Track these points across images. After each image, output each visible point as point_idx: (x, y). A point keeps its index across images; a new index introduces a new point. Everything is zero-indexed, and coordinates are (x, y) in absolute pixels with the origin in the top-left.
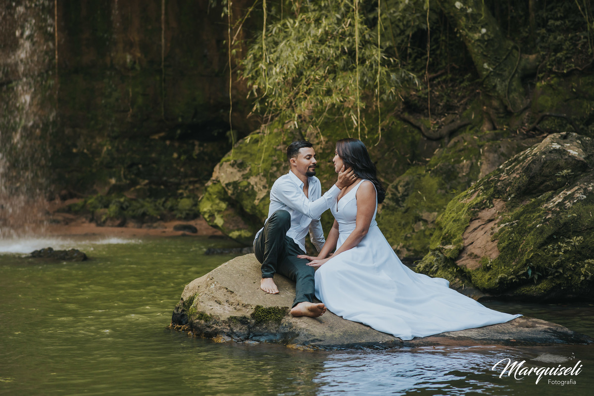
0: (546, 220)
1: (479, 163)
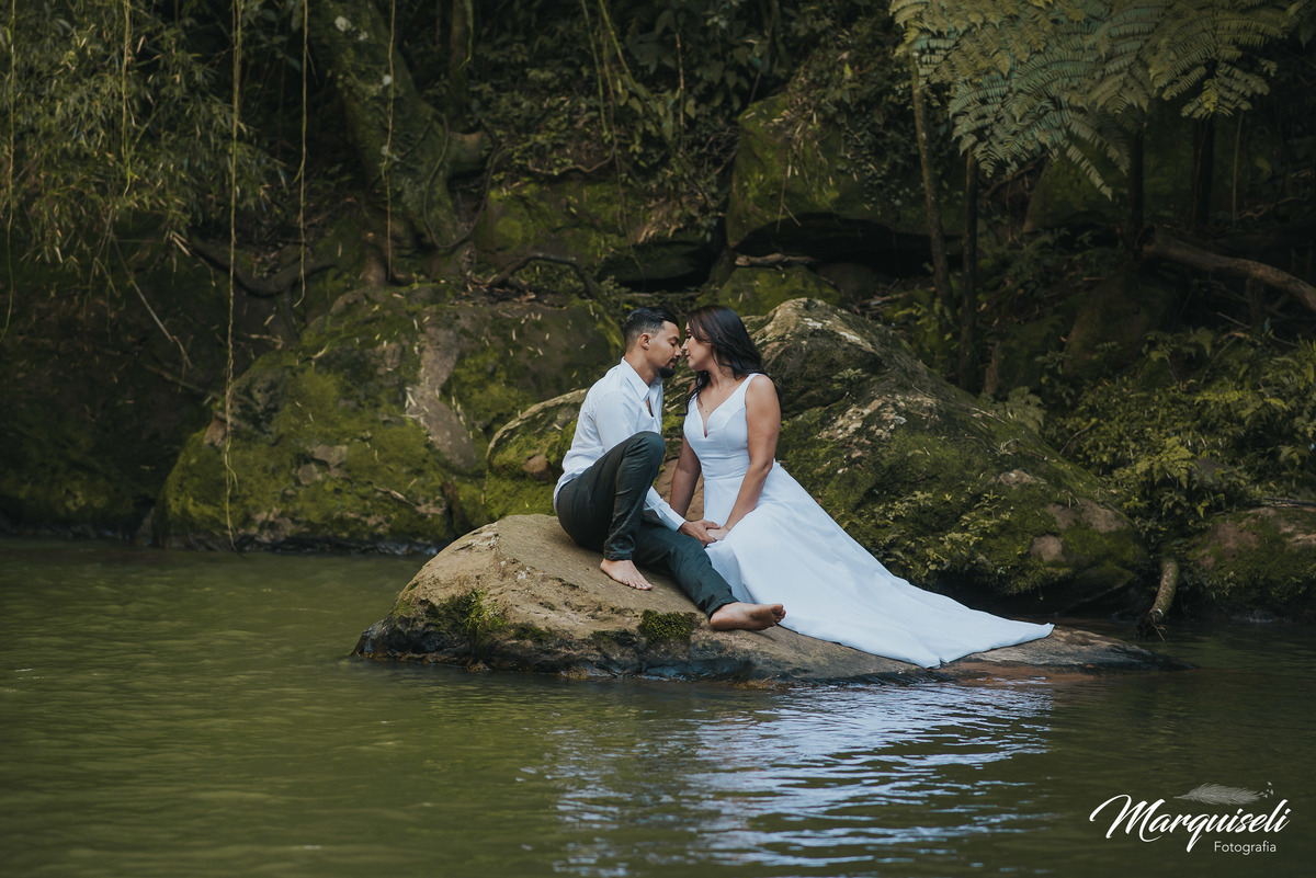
0: (852, 462)
1: (416, 349)
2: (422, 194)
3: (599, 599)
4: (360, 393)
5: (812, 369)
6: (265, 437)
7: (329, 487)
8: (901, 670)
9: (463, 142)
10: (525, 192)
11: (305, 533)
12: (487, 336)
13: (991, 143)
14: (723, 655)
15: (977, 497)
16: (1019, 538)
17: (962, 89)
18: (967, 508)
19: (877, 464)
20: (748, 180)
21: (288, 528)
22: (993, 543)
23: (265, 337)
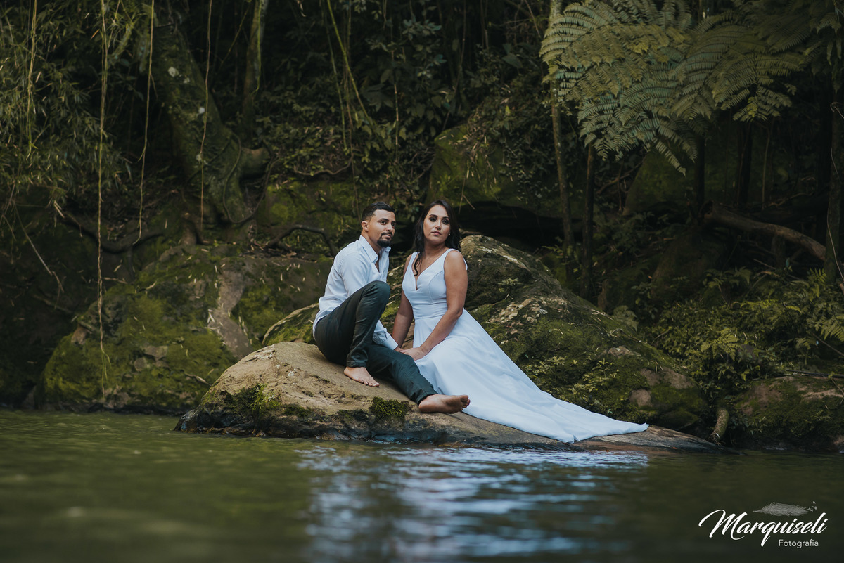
0: (511, 336)
1: (216, 284)
2: (222, 187)
3: (343, 389)
4: (177, 312)
5: (485, 278)
6: (112, 339)
7: (154, 373)
8: (548, 442)
9: (250, 154)
10: (291, 187)
11: (138, 403)
12: (263, 278)
13: (605, 139)
14: (427, 428)
15: (594, 363)
16: (622, 390)
17: (587, 105)
18: (588, 370)
19: (528, 338)
20: (440, 180)
21: (126, 399)
22: (604, 393)
23: (114, 279)
